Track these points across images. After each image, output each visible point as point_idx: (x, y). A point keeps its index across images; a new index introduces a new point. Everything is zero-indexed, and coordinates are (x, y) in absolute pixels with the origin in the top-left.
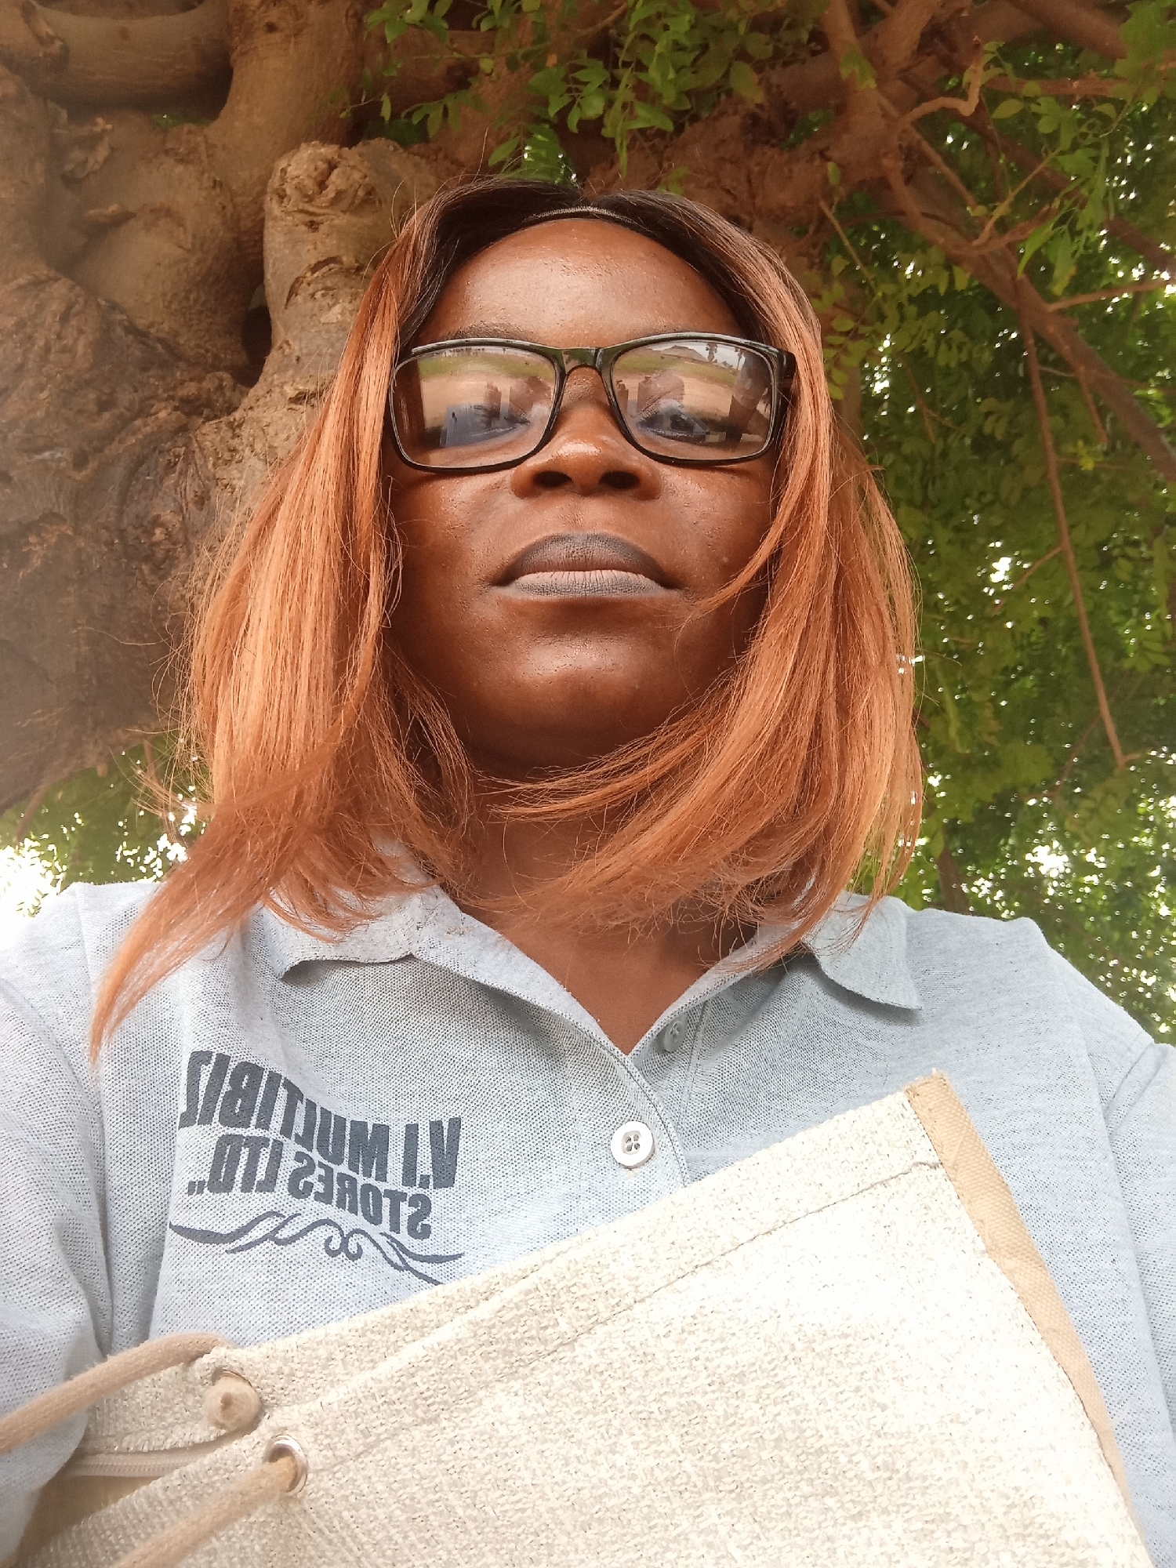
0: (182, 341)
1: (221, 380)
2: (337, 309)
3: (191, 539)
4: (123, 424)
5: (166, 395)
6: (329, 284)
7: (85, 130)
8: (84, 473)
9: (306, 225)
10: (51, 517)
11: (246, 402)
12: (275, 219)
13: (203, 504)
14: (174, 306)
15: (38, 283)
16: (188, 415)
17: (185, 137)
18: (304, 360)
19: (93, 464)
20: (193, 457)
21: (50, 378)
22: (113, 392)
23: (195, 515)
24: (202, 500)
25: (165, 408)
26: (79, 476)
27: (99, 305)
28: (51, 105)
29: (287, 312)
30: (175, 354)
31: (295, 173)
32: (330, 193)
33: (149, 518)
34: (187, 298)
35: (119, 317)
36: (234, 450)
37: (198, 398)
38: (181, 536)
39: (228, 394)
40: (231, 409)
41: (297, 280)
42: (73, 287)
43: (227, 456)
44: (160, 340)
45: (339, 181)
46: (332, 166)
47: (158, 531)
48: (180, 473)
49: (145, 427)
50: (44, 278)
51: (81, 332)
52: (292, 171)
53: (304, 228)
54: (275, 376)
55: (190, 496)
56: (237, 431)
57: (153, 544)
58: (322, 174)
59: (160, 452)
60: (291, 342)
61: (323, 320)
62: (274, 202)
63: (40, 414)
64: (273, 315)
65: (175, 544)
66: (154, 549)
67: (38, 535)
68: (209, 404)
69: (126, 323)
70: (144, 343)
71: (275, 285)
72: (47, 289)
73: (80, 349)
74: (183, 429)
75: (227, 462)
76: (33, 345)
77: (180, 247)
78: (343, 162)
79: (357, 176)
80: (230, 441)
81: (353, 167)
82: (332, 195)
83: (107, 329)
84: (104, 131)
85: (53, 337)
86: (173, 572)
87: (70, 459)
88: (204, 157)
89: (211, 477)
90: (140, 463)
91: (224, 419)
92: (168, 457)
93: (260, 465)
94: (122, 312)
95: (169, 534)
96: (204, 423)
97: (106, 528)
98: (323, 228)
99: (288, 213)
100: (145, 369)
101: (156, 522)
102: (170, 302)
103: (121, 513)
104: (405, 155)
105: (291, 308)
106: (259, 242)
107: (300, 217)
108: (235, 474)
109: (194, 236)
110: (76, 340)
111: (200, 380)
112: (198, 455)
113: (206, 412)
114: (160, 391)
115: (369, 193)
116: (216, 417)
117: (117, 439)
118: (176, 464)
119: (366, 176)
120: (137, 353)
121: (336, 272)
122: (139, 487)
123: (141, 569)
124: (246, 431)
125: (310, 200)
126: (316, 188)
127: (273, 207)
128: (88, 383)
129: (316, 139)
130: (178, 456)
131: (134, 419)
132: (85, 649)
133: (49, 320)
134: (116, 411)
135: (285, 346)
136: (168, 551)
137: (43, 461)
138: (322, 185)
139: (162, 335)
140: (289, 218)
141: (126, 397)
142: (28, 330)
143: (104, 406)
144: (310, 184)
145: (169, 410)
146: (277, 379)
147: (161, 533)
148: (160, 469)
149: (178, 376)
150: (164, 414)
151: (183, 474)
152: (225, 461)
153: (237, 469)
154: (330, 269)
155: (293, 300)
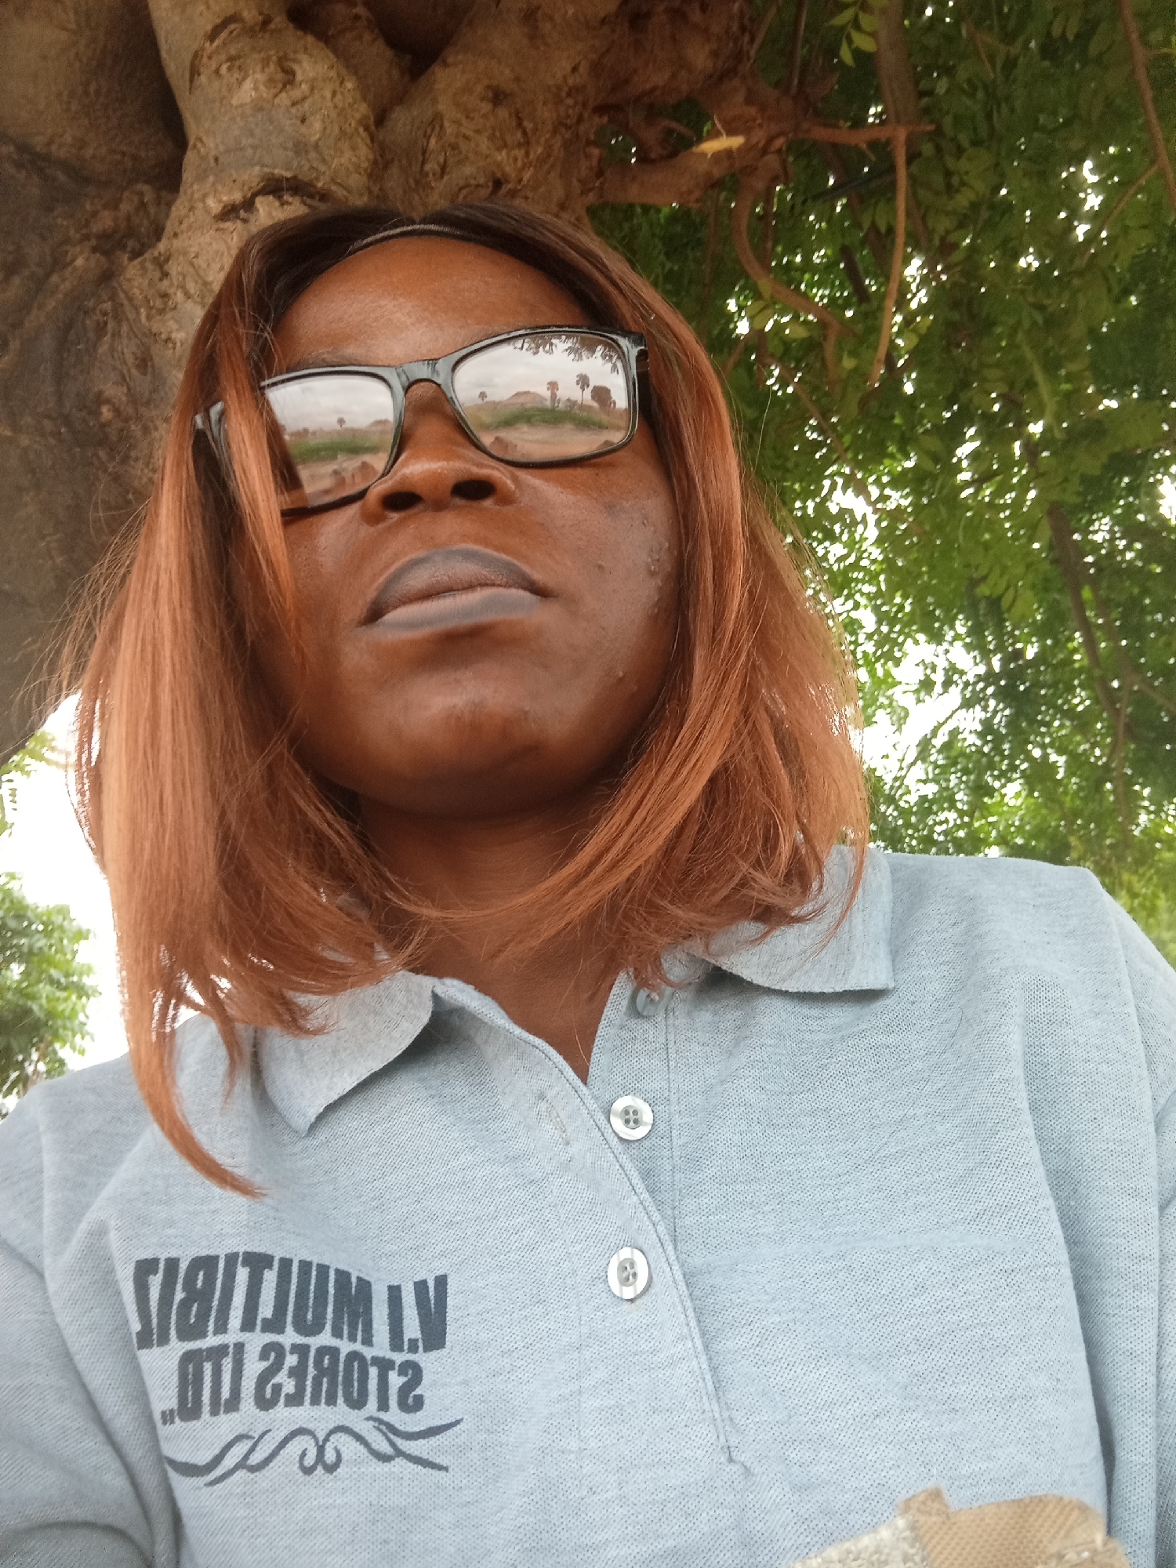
0: (89, 154)
1: (141, 194)
2: (248, 85)
3: (143, 410)
4: (38, 285)
5: (79, 236)
6: (233, 52)
11: (170, 225)
13: (146, 366)
14: (73, 108)
16: (109, 255)
18: (221, 160)
20: (124, 313)
22: (18, 249)
23: (141, 382)
24: (144, 362)
25: (82, 252)
29: (193, 97)
30: (81, 177)
33: (92, 396)
34: (86, 92)
35: (7, 148)
36: (165, 296)
37: (115, 232)
38: (130, 411)
39: (152, 210)
40: (158, 232)
41: (196, 55)
43: (159, 303)
44: (62, 162)
47: (105, 410)
48: (113, 335)
54: (196, 186)
55: (130, 360)
56: (165, 268)
57: (103, 426)
59: (86, 313)
60: (205, 139)
61: (234, 102)
64: (181, 105)
65: (126, 419)
66: (108, 430)
68: (131, 232)
69: (18, 153)
70: (43, 175)
71: (175, 68)
74: (107, 277)
75: (162, 312)
80: (160, 283)
86: (133, 454)
89: (148, 333)
90: (69, 326)
91: (149, 254)
92: (95, 318)
94: (12, 138)
95: (116, 410)
96: (129, 262)
97: (48, 417)
100: (49, 209)
101: (100, 399)
102: (68, 103)
103: (60, 394)
105: (196, 93)
108: (172, 325)
111: (116, 203)
112: (127, 307)
113: (129, 248)
114: (72, 231)
116: (140, 252)
117: (35, 307)
118: (106, 323)
120: (36, 190)
121: (238, 35)
122: (73, 359)
123: (98, 456)
124: (173, 268)
130: (105, 314)
131: (49, 275)
134: (27, 272)
135: (200, 144)
136: (121, 430)
139: (63, 152)
141: (35, 251)
143: (11, 268)
145: (86, 254)
146: (198, 191)
147: (109, 410)
148: (91, 335)
149: (88, 207)
150: (82, 261)
151: (116, 334)
152: (158, 310)
153: (173, 318)
154: (232, 32)
155: (197, 83)
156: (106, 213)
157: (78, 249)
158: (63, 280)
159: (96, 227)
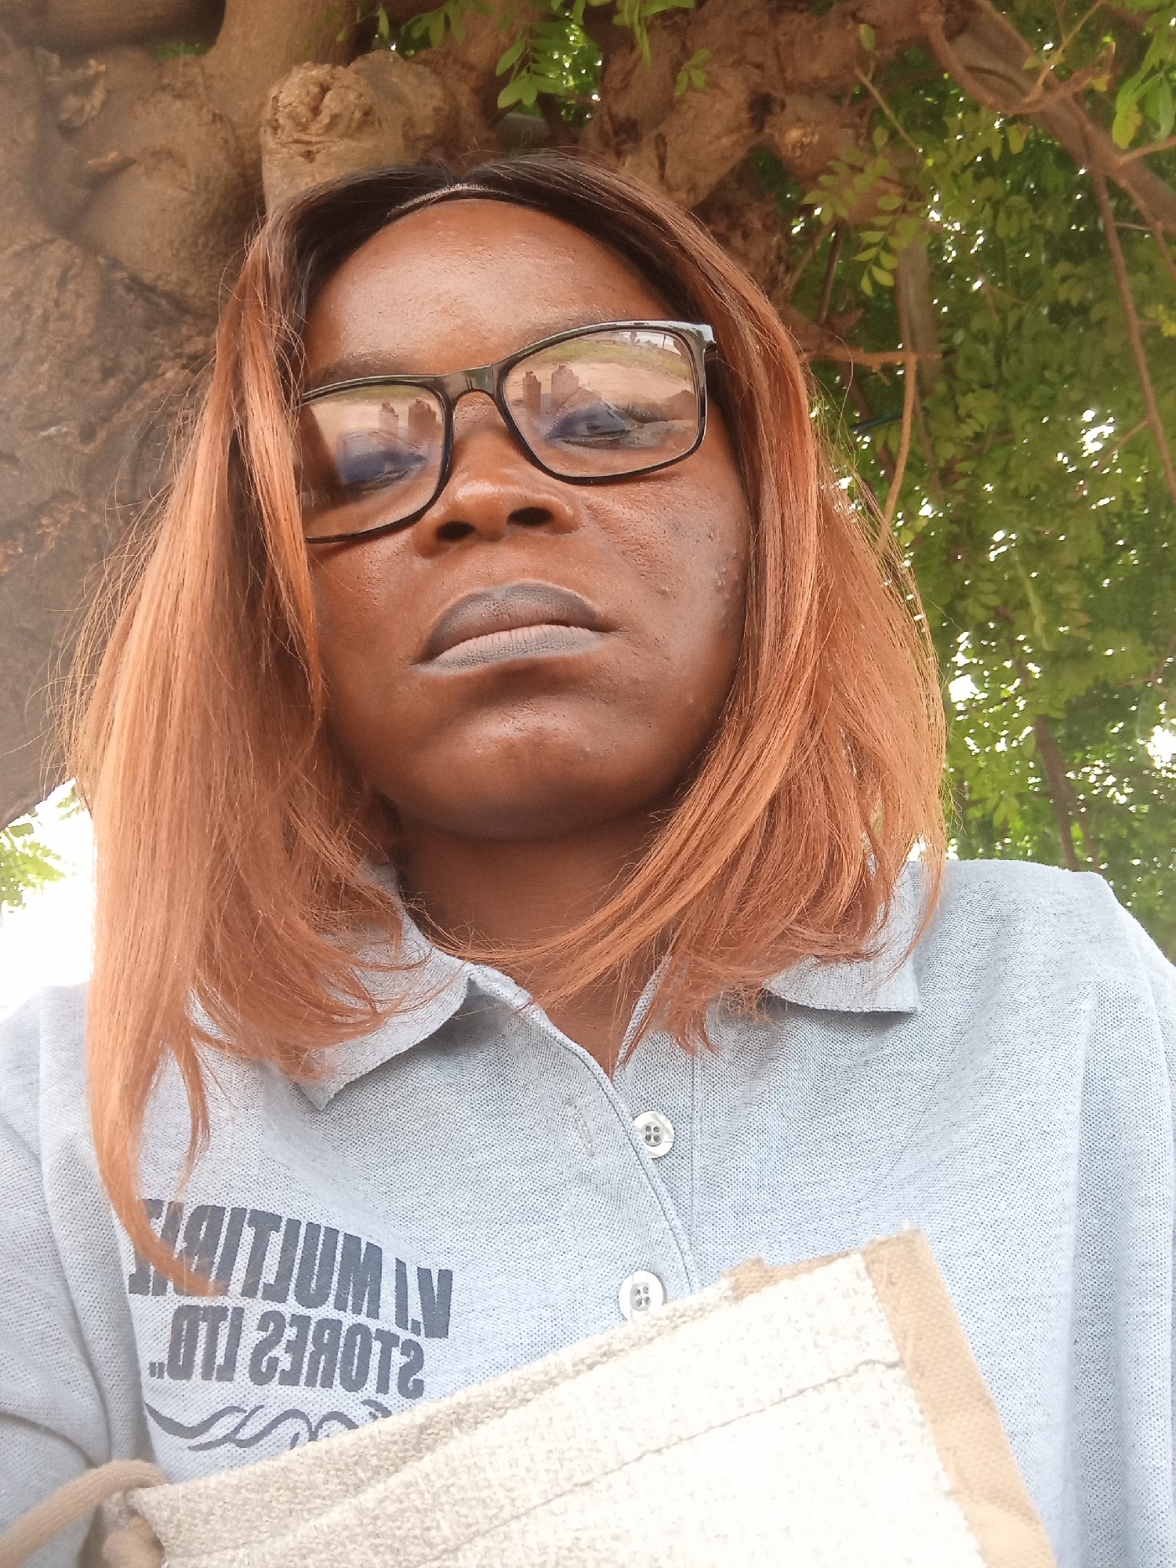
4: (130, 389)
5: (172, 354)
7: (79, 74)
9: (302, 156)
10: (62, 495)
12: (271, 153)
14: (182, 254)
15: (33, 248)
17: (181, 69)
19: (102, 435)
21: (50, 348)
22: (118, 356)
25: (172, 368)
26: (89, 449)
27: (97, 264)
28: (40, 51)
30: (182, 308)
31: (286, 101)
32: (325, 118)
34: (195, 244)
35: (119, 275)
37: (205, 354)
42: (69, 249)
44: (167, 295)
45: (333, 105)
46: (324, 89)
50: (39, 241)
51: (79, 295)
52: (284, 99)
53: (301, 159)
58: (315, 99)
59: (169, 417)
62: (268, 133)
63: (42, 388)
67: (51, 516)
69: (127, 281)
70: (147, 300)
72: (43, 253)
73: (80, 314)
76: (31, 315)
77: (186, 190)
78: (337, 83)
79: (352, 96)
81: (348, 87)
82: (327, 120)
83: (107, 290)
84: (98, 74)
85: (51, 304)
87: (77, 433)
88: (201, 90)
90: (151, 427)
94: (122, 270)
97: (120, 501)
98: (320, 158)
99: (284, 145)
100: (149, 329)
102: (178, 249)
106: (258, 178)
107: (295, 147)
109: (198, 177)
110: (74, 305)
111: (208, 335)
114: (167, 350)
115: (366, 114)
119: (361, 95)
120: (140, 311)
122: (150, 454)
125: (304, 128)
126: (310, 115)
127: (269, 140)
128: (91, 350)
129: (306, 60)
131: (141, 382)
133: (46, 287)
134: (121, 377)
137: (49, 437)
138: (316, 111)
140: (284, 150)
143: (107, 373)
144: (303, 111)
145: (176, 370)
148: (170, 436)
149: (184, 330)
150: (172, 373)
156: (199, 338)
157: (170, 364)
158: (153, 387)
159: (189, 349)
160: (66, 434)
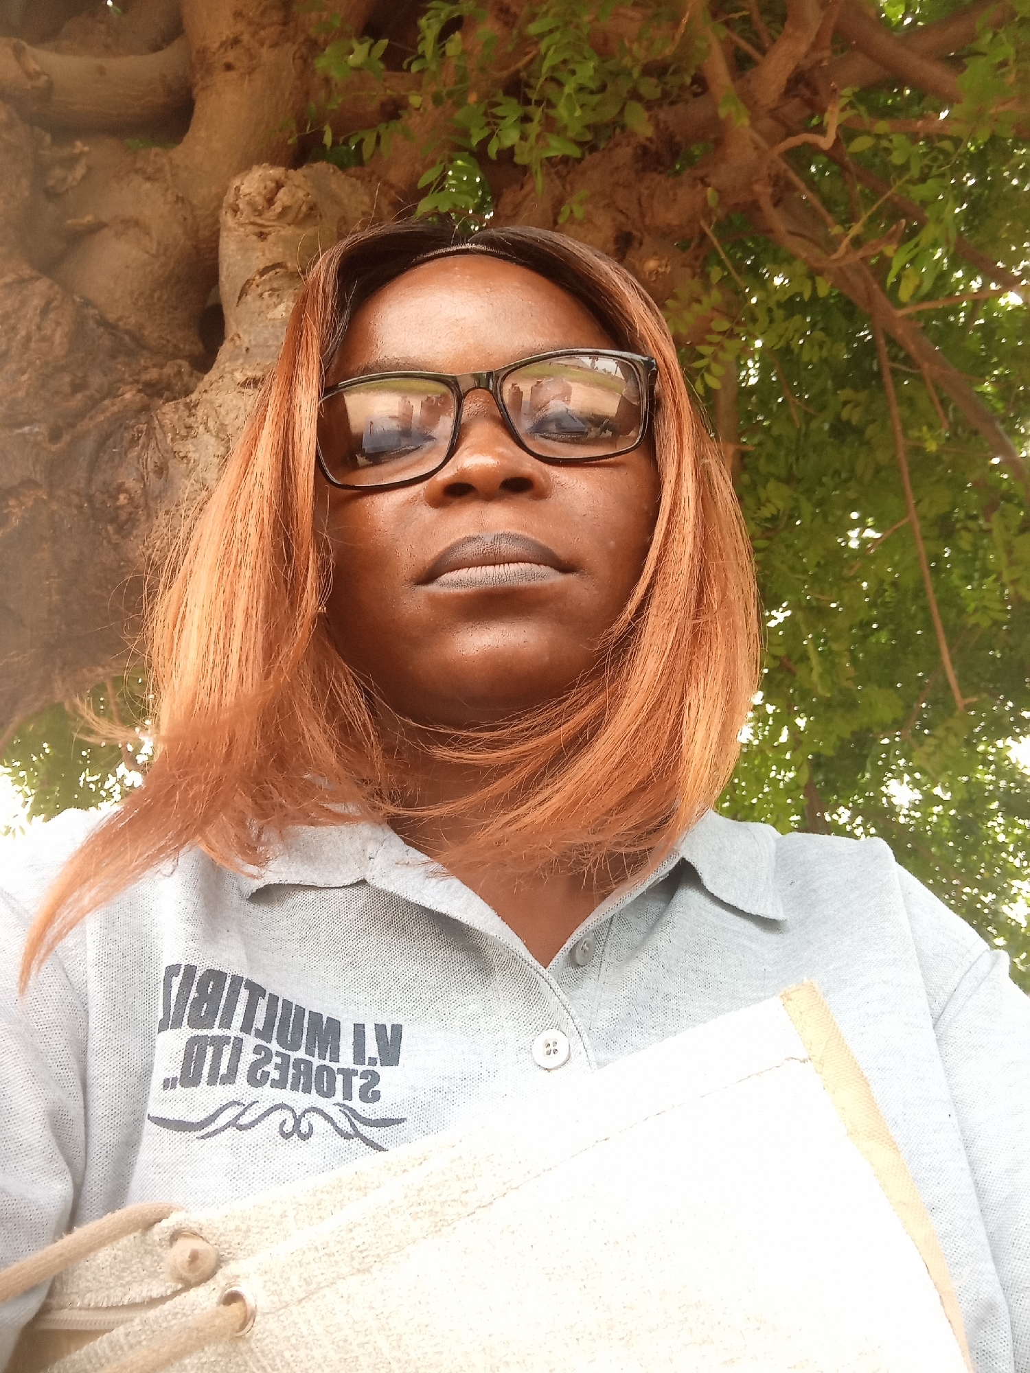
0: (146, 333)
1: (180, 366)
2: (282, 307)
3: (152, 504)
4: (94, 404)
5: (131, 380)
6: (275, 285)
7: (65, 152)
8: (58, 445)
9: (256, 234)
10: (29, 483)
11: (201, 386)
12: (229, 229)
13: (162, 473)
14: (140, 303)
15: (22, 281)
16: (150, 396)
17: (152, 157)
18: (252, 350)
19: (67, 438)
20: (154, 434)
21: (30, 363)
22: (85, 377)
23: (154, 483)
24: (161, 470)
25: (131, 390)
26: (54, 448)
27: (74, 302)
28: (37, 130)
29: (238, 309)
30: (140, 343)
31: (247, 191)
32: (277, 207)
33: (115, 485)
34: (151, 296)
35: (92, 311)
36: (189, 427)
37: (158, 382)
38: (142, 501)
39: (186, 378)
40: (188, 392)
41: (248, 282)
42: (51, 287)
43: (183, 432)
44: (127, 332)
45: (285, 198)
46: (279, 185)
47: (122, 497)
48: (143, 447)
49: (112, 407)
50: (27, 277)
51: (58, 324)
52: (245, 189)
53: (254, 238)
54: (227, 364)
55: (151, 466)
56: (193, 411)
57: (118, 508)
58: (271, 192)
59: (125, 428)
60: (241, 336)
61: (269, 316)
62: (228, 214)
63: (21, 394)
64: (226, 311)
65: (136, 507)
66: (120, 512)
67: (18, 499)
68: (169, 387)
69: (98, 317)
70: (113, 334)
71: (228, 284)
72: (30, 287)
73: (57, 338)
74: (146, 408)
75: (184, 438)
76: (16, 335)
77: (147, 252)
78: (290, 182)
79: (301, 194)
80: (187, 419)
81: (298, 187)
82: (279, 210)
83: (80, 322)
84: (82, 153)
85: (33, 327)
86: (135, 533)
87: (46, 434)
88: (168, 176)
89: (170, 450)
90: (109, 436)
91: (181, 401)
92: (132, 433)
93: (213, 440)
94: (95, 307)
95: (131, 499)
96: (164, 403)
97: (78, 494)
98: (271, 238)
99: (242, 225)
100: (113, 357)
101: (121, 489)
102: (137, 299)
103: (89, 481)
104: (343, 177)
105: (240, 305)
106: (214, 249)
107: (250, 228)
108: (190, 447)
109: (159, 243)
110: (54, 331)
111: (162, 366)
112: (158, 431)
113: (166, 394)
114: (127, 376)
115: (312, 208)
116: (175, 399)
117: (88, 417)
118: (139, 438)
119: (308, 195)
120: (107, 343)
121: (282, 276)
122: (106, 458)
123: (107, 530)
124: (200, 412)
125: (260, 214)
126: (266, 204)
127: (228, 220)
128: (63, 369)
129: (266, 162)
130: (141, 432)
131: (103, 399)
132: (56, 598)
133: (30, 314)
134: (88, 393)
135: (236, 338)
136: (130, 513)
137: (23, 435)
138: (270, 201)
139: (128, 327)
140: (242, 229)
141: (97, 381)
142: (12, 321)
143: (77, 388)
144: (259, 200)
145: (134, 392)
146: (229, 367)
147: (125, 498)
148: (125, 443)
149: (142, 363)
150: (130, 396)
151: (146, 447)
152: (181, 436)
153: (192, 443)
154: (276, 273)
155: (243, 299)
156: (155, 370)
157: (128, 387)
158: (113, 405)
159: (145, 377)
160: (37, 433)
